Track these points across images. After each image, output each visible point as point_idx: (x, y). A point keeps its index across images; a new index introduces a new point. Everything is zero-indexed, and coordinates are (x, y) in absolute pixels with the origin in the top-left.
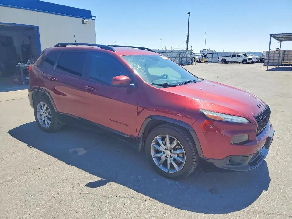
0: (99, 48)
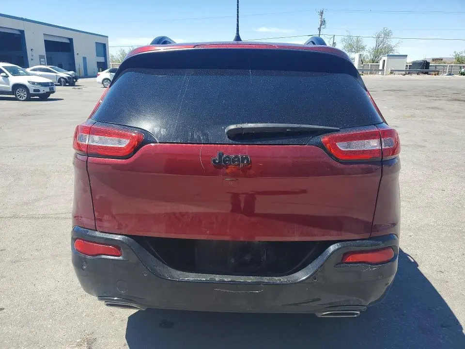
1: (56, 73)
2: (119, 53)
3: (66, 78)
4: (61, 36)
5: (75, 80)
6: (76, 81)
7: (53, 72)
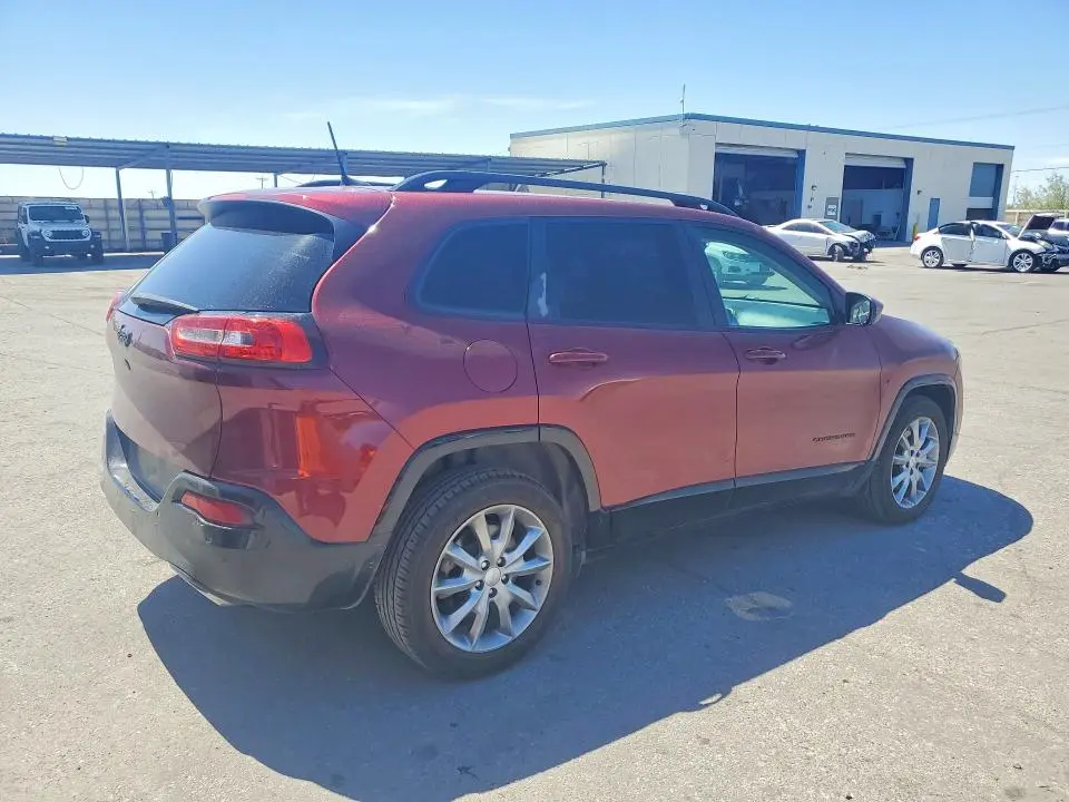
0: (668, 203)
1: (828, 234)
2: (1046, 185)
3: (848, 245)
4: (883, 155)
5: (866, 250)
6: (870, 251)
7: (822, 231)
